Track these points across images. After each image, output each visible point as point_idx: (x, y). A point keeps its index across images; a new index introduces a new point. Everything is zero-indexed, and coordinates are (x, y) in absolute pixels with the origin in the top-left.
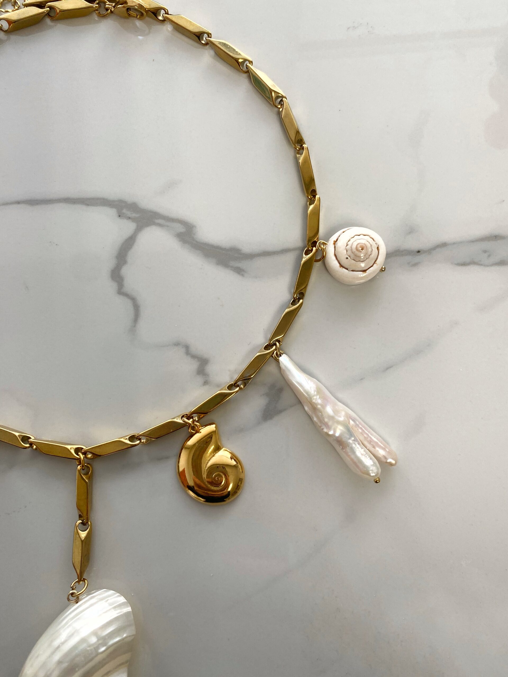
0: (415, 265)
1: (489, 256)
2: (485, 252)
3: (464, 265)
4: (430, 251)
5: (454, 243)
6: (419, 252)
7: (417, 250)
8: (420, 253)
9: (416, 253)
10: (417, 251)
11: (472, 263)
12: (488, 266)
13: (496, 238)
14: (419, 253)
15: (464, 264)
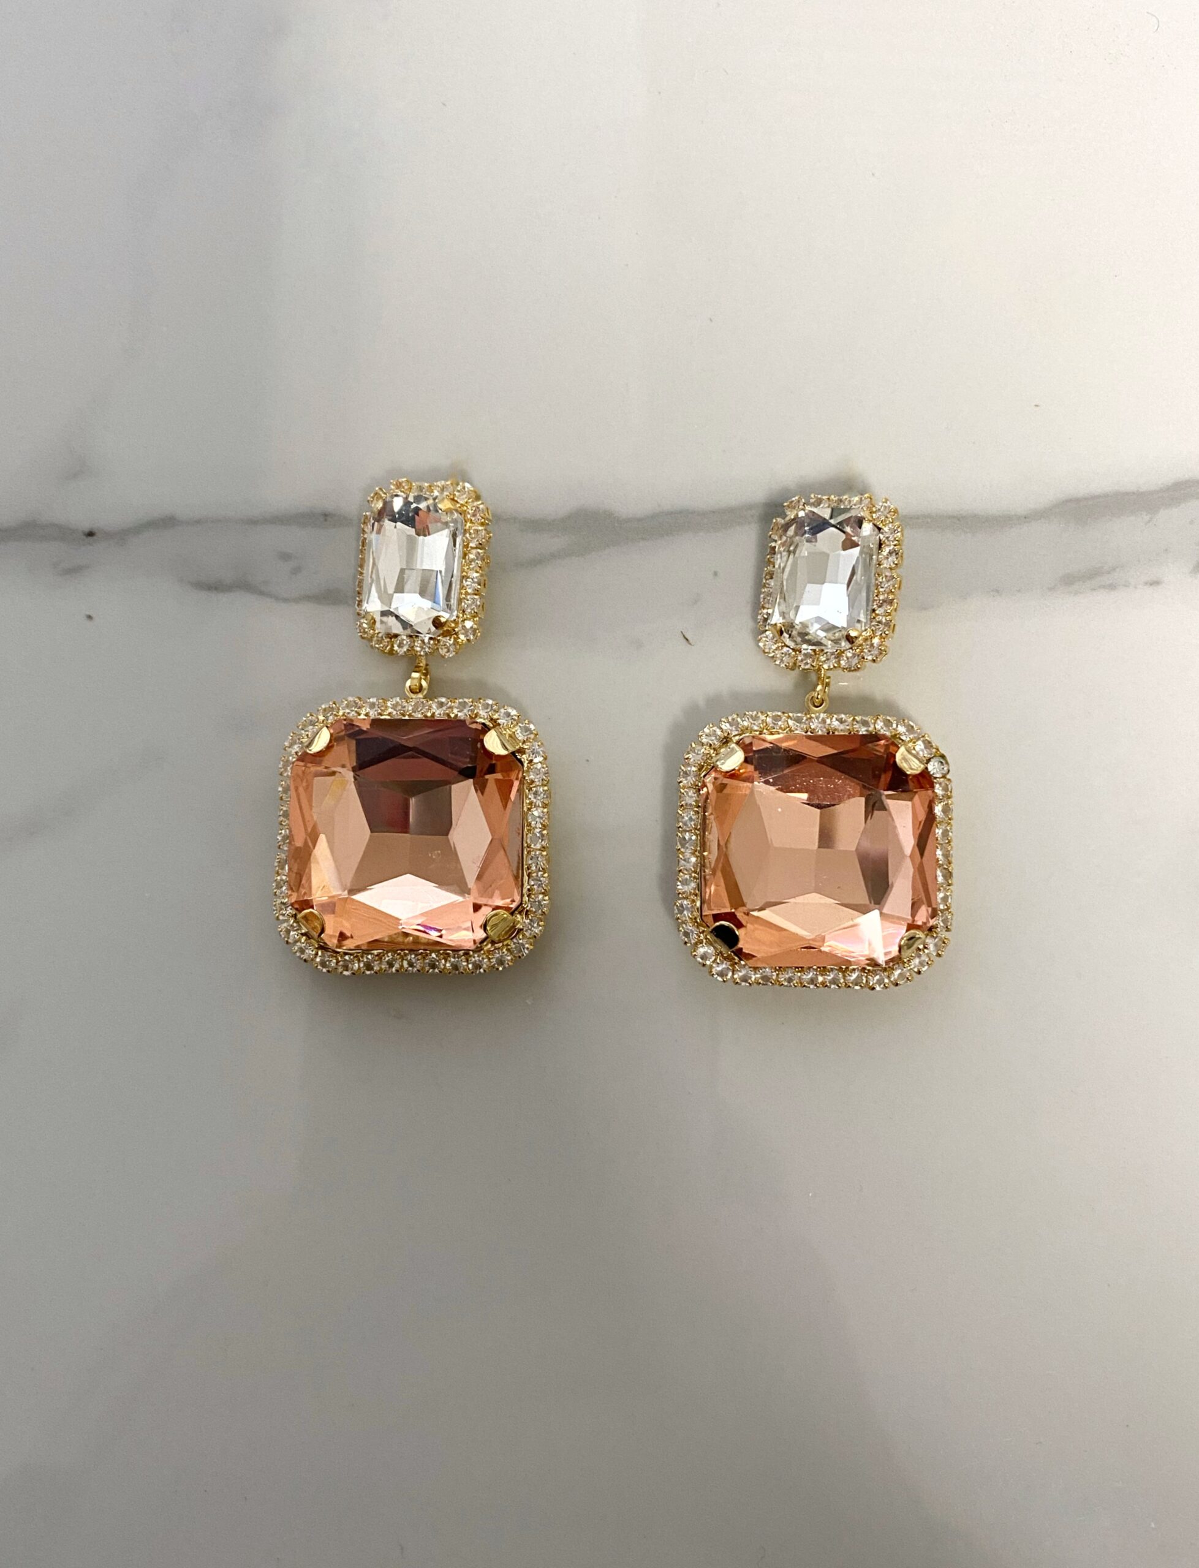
0: (74, 571)
1: (296, 571)
2: (285, 557)
3: (216, 589)
4: (122, 535)
5: (198, 522)
6: (91, 534)
7: (87, 526)
8: (95, 538)
9: (85, 537)
10: (87, 531)
11: (244, 585)
12: (286, 600)
13: (326, 520)
14: (90, 538)
15: (215, 587)
